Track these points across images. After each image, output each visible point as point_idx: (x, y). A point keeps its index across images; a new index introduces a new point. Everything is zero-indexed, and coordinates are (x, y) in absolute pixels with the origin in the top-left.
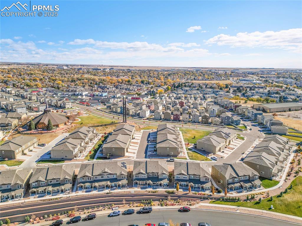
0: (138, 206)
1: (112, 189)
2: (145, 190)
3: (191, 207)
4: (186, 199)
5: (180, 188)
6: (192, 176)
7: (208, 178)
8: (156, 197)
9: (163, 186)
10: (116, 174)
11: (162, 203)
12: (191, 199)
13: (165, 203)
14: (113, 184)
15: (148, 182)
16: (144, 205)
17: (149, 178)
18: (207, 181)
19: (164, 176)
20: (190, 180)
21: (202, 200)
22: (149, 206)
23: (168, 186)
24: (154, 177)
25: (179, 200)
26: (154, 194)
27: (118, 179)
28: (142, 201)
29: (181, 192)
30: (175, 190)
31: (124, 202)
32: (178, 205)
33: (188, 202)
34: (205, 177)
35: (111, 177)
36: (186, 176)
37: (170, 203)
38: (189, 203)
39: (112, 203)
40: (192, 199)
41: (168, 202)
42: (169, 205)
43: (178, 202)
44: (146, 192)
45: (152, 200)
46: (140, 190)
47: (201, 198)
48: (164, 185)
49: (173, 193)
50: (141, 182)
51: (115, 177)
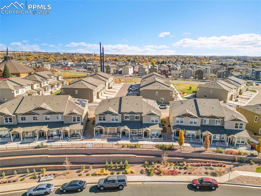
0: (97, 173)
1: (50, 140)
2: (116, 143)
3: (218, 179)
4: (201, 162)
5: (185, 142)
6: (208, 120)
7: (241, 122)
8: (137, 156)
9: (151, 137)
10: (62, 113)
11: (150, 168)
12: (213, 163)
13: (156, 169)
14: (54, 131)
15: (122, 129)
16: (109, 172)
17: (123, 123)
18: (239, 129)
19: (153, 118)
20: (204, 128)
21: (237, 166)
22: (121, 174)
23: (160, 136)
24: (134, 122)
25: (185, 163)
26: (133, 150)
27: (64, 123)
28: (107, 164)
29: (187, 148)
30: (176, 144)
31: (68, 165)
32: (185, 173)
33: (206, 169)
34: (235, 120)
35: (52, 118)
36: (196, 120)
37: (166, 169)
38: (209, 171)
39: (42, 168)
40: (215, 163)
41: (162, 168)
42: (164, 174)
43: (185, 168)
44: (117, 146)
45: (129, 163)
46: (105, 142)
47: (234, 161)
48: (153, 135)
49: (171, 149)
50: (109, 129)
51: (60, 119)
